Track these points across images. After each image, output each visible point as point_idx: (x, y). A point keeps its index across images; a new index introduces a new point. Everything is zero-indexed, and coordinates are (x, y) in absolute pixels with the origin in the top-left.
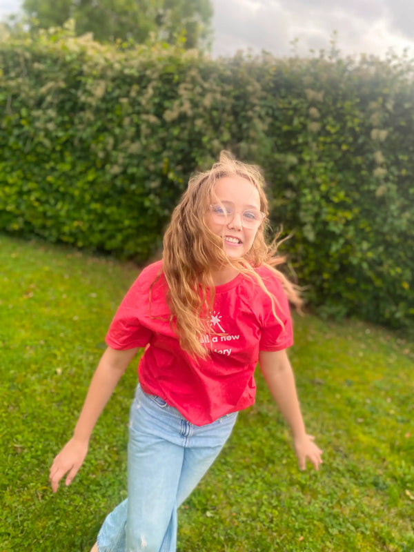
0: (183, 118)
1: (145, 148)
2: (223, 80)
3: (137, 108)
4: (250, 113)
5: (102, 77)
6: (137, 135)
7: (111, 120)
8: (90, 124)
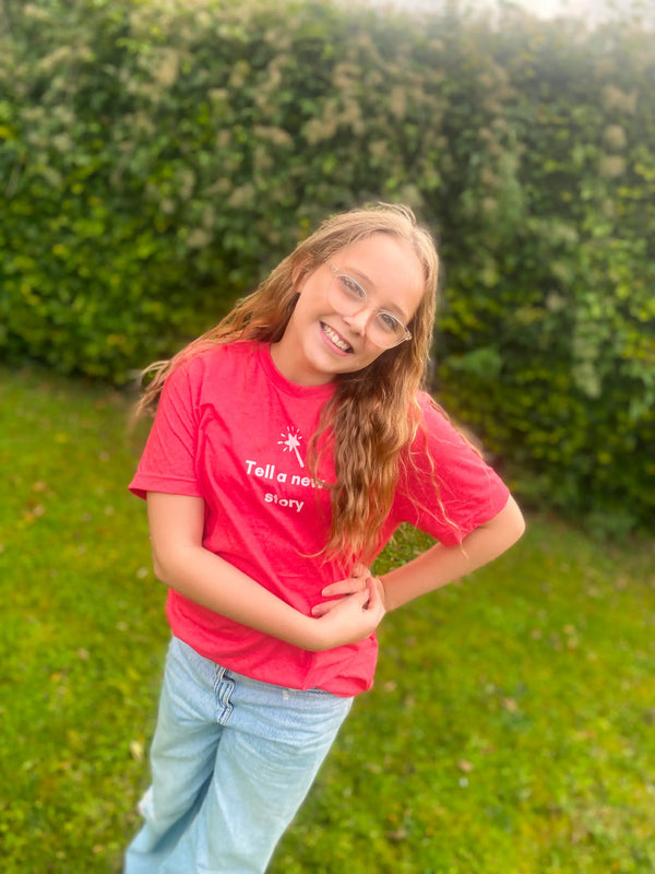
2: (422, 57)
3: (246, 112)
4: (485, 133)
5: (171, 41)
6: (245, 171)
7: (188, 136)
8: (144, 142)
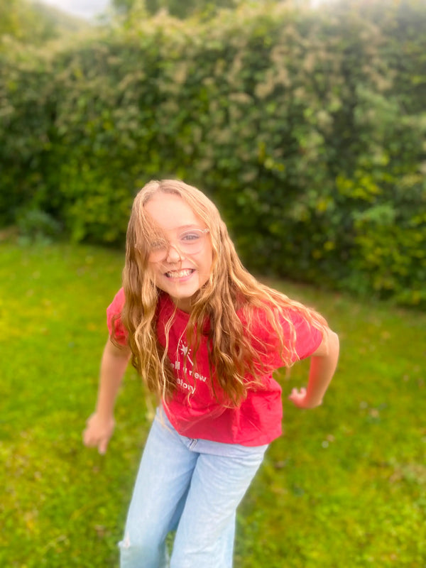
0: (279, 90)
1: (237, 134)
2: (328, 31)
3: (225, 88)
4: (366, 69)
5: (183, 58)
6: (227, 121)
7: (196, 108)
8: (174, 116)
